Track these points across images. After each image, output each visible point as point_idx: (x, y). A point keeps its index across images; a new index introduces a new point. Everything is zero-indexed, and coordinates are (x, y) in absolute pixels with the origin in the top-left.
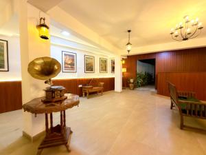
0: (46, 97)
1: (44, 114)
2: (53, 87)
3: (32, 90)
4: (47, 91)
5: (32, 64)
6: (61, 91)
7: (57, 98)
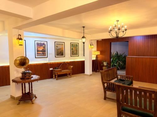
0: (22, 77)
1: (21, 84)
2: (26, 72)
3: (15, 72)
4: (22, 74)
5: (16, 60)
6: (29, 74)
7: (27, 77)
